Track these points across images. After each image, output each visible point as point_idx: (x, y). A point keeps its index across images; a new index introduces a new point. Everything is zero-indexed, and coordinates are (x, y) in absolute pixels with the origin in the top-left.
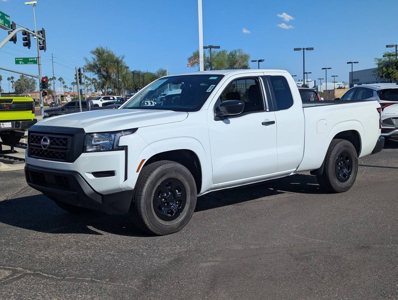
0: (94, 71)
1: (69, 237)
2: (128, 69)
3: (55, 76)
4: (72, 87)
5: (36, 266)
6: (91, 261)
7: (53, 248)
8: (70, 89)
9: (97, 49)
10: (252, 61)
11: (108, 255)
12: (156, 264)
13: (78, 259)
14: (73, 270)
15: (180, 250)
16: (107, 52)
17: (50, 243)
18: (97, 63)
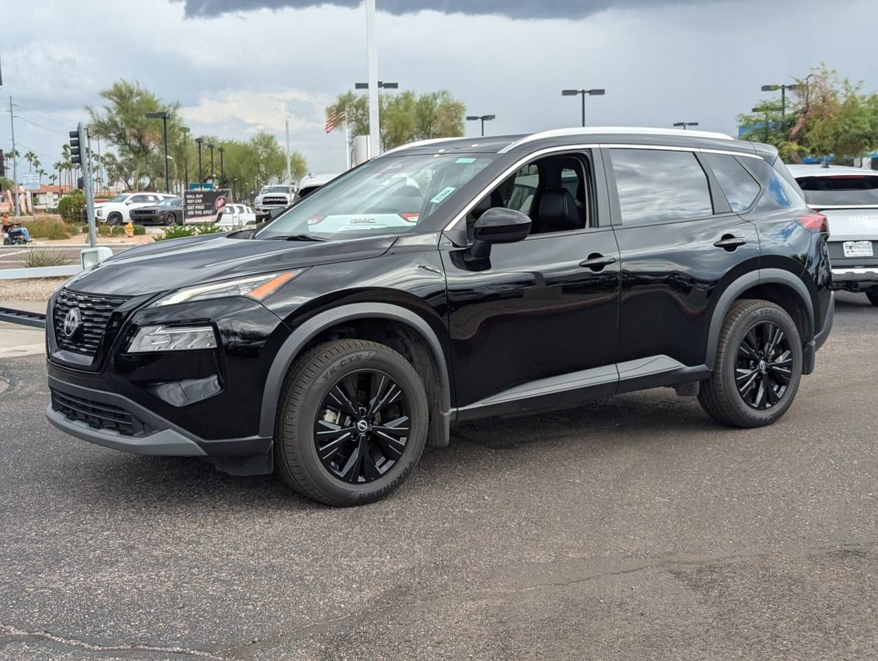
0: (110, 138)
1: (105, 533)
2: (187, 134)
3: (17, 148)
4: (56, 172)
5: (31, 615)
6: (174, 599)
7: (69, 564)
8: (51, 177)
9: (116, 86)
10: (469, 118)
11: (214, 582)
12: (342, 606)
13: (140, 593)
14: (130, 624)
15: (395, 567)
16: (139, 94)
17: (59, 550)
18: (117, 119)
